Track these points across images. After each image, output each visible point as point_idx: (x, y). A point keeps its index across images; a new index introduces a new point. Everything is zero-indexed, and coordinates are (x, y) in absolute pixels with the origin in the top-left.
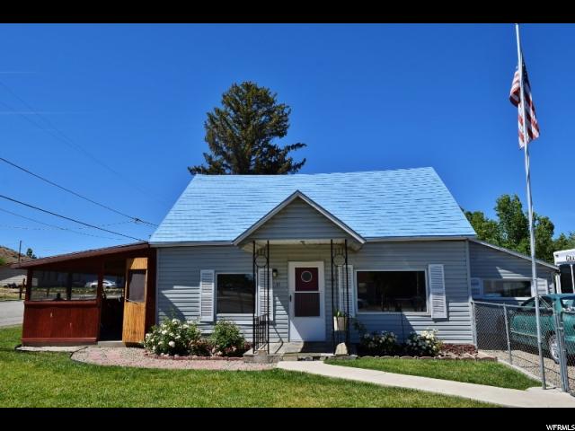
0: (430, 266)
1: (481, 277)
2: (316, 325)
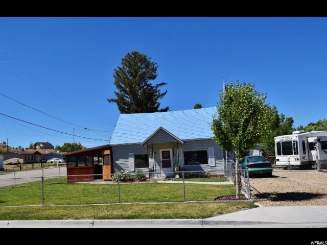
0: (209, 148)
2: (169, 171)
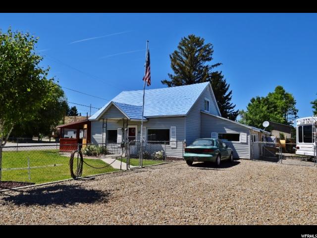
0: (171, 127)
1: (218, 132)
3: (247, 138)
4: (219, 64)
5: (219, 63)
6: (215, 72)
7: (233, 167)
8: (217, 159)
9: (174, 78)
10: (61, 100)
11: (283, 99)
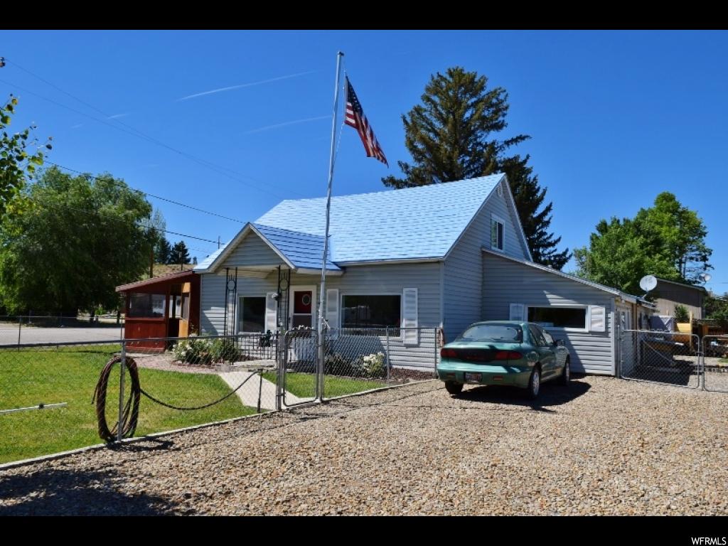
1: (525, 304)
3: (607, 318)
4: (522, 138)
5: (523, 135)
6: (511, 157)
7: (574, 401)
8: (531, 379)
9: (413, 172)
10: (144, 225)
11: (675, 224)
